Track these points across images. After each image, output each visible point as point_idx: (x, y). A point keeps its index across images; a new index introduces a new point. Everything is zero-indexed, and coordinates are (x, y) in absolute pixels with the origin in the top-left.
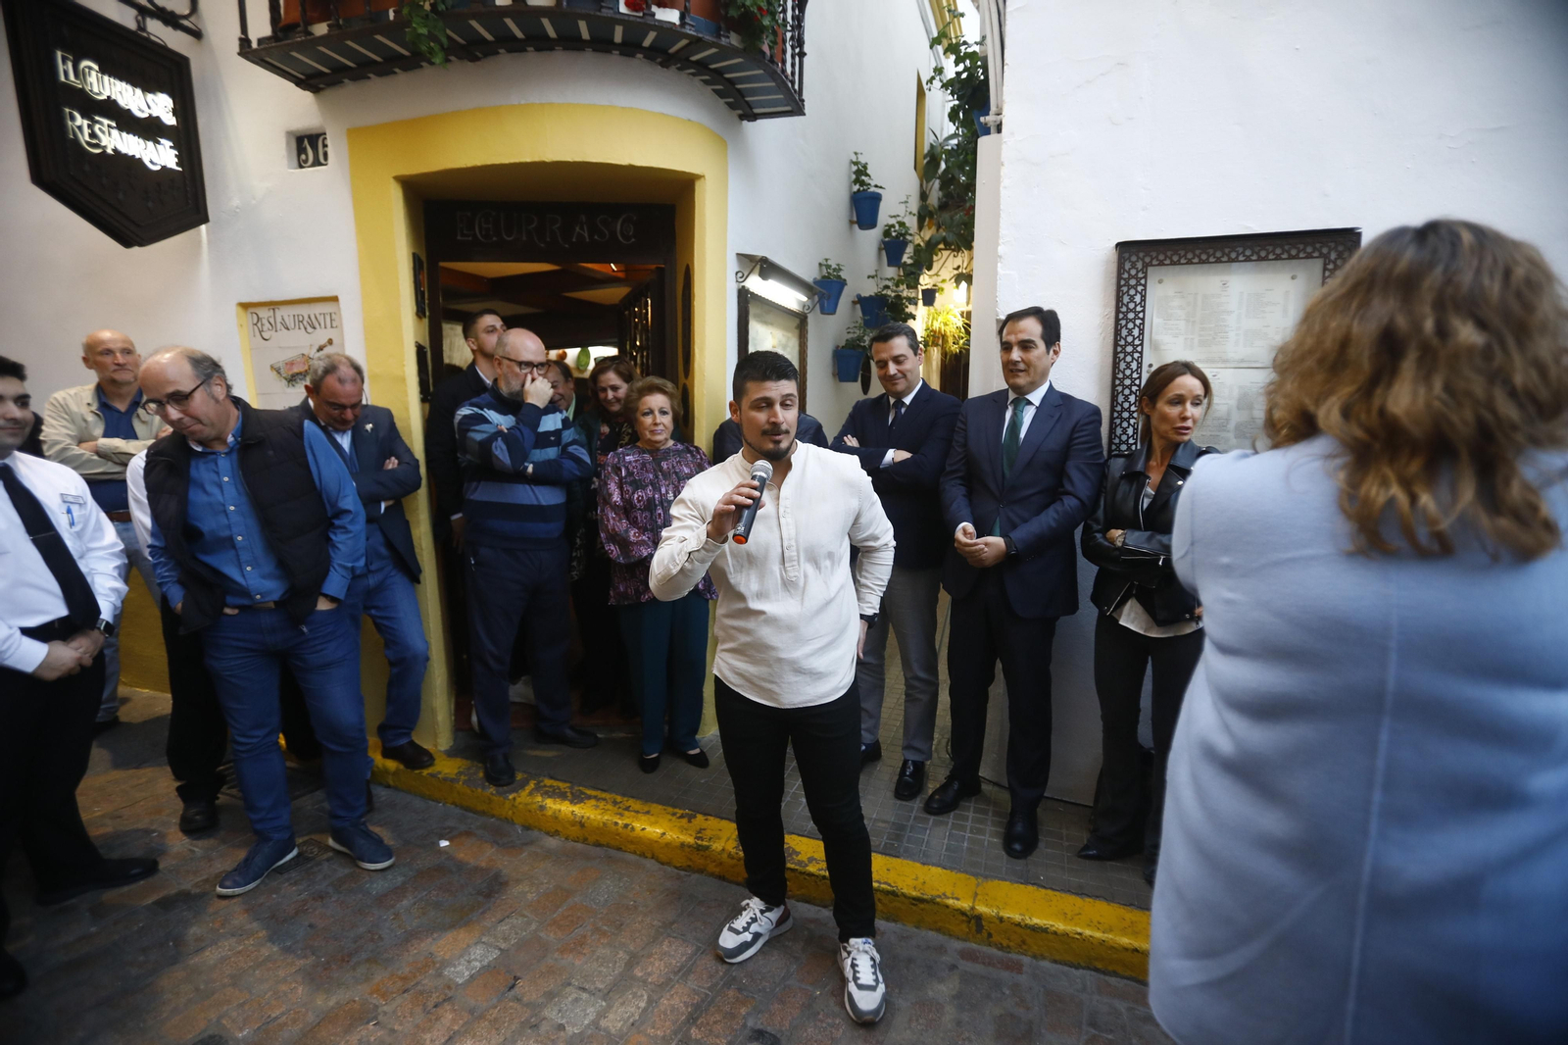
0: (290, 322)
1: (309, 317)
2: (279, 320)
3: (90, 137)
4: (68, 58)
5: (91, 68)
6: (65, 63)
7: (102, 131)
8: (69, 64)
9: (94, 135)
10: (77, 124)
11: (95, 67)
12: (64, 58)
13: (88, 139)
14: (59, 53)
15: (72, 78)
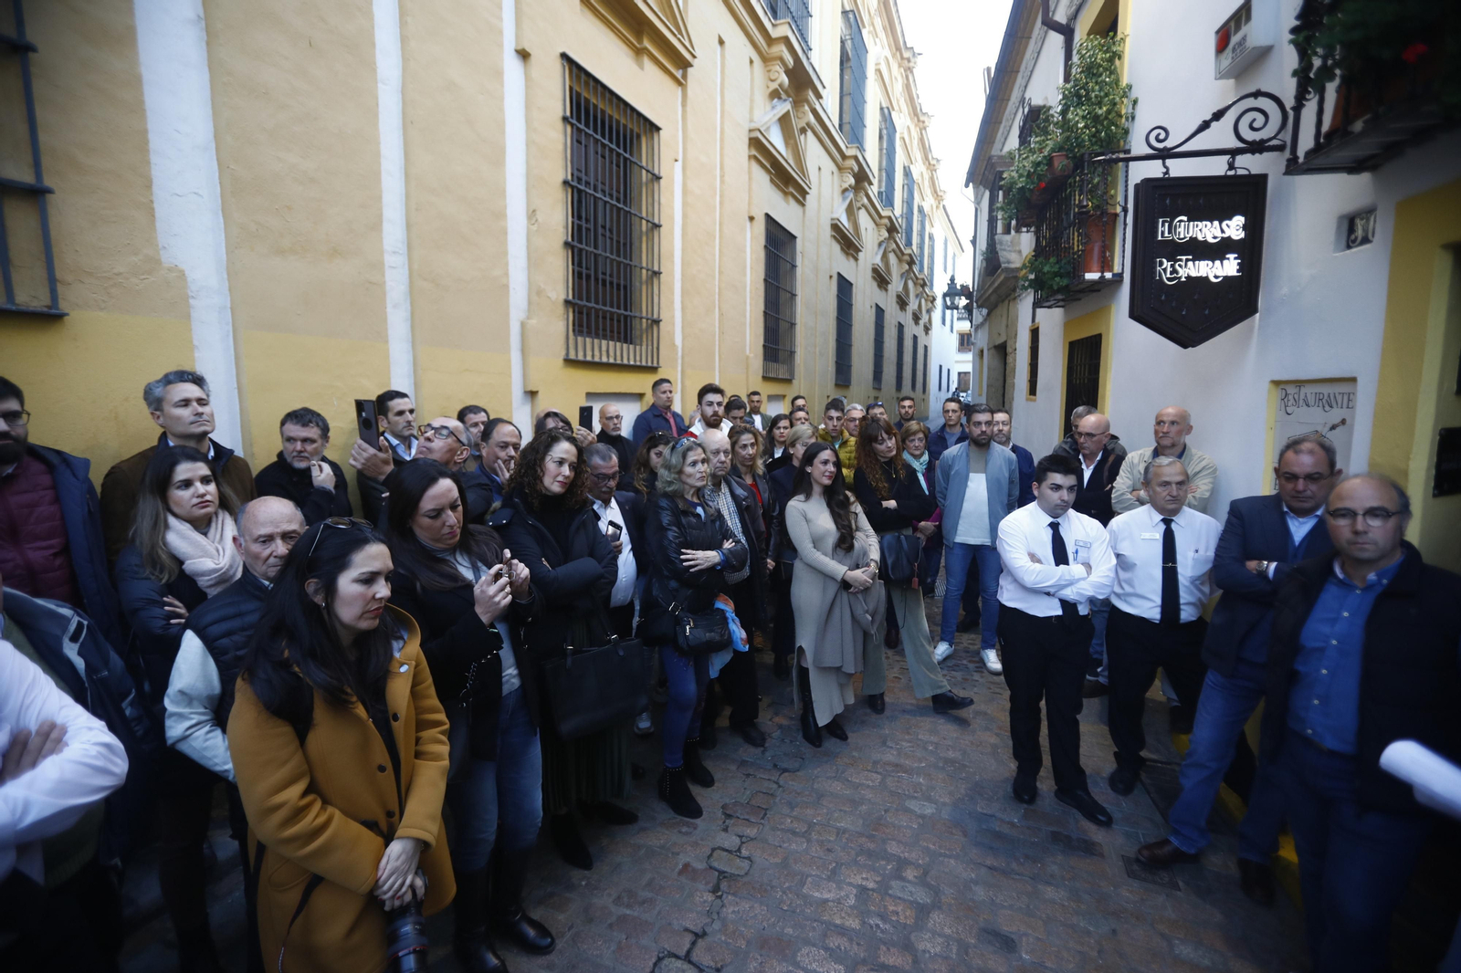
0: (1311, 400)
1: (1329, 396)
2: (1302, 396)
3: (1171, 274)
4: (1167, 221)
5: (1180, 221)
6: (1163, 225)
7: (1180, 266)
8: (1167, 225)
9: (1174, 271)
10: (1163, 267)
11: (1185, 218)
12: (1163, 222)
13: (1168, 276)
14: (1161, 220)
15: (1166, 235)
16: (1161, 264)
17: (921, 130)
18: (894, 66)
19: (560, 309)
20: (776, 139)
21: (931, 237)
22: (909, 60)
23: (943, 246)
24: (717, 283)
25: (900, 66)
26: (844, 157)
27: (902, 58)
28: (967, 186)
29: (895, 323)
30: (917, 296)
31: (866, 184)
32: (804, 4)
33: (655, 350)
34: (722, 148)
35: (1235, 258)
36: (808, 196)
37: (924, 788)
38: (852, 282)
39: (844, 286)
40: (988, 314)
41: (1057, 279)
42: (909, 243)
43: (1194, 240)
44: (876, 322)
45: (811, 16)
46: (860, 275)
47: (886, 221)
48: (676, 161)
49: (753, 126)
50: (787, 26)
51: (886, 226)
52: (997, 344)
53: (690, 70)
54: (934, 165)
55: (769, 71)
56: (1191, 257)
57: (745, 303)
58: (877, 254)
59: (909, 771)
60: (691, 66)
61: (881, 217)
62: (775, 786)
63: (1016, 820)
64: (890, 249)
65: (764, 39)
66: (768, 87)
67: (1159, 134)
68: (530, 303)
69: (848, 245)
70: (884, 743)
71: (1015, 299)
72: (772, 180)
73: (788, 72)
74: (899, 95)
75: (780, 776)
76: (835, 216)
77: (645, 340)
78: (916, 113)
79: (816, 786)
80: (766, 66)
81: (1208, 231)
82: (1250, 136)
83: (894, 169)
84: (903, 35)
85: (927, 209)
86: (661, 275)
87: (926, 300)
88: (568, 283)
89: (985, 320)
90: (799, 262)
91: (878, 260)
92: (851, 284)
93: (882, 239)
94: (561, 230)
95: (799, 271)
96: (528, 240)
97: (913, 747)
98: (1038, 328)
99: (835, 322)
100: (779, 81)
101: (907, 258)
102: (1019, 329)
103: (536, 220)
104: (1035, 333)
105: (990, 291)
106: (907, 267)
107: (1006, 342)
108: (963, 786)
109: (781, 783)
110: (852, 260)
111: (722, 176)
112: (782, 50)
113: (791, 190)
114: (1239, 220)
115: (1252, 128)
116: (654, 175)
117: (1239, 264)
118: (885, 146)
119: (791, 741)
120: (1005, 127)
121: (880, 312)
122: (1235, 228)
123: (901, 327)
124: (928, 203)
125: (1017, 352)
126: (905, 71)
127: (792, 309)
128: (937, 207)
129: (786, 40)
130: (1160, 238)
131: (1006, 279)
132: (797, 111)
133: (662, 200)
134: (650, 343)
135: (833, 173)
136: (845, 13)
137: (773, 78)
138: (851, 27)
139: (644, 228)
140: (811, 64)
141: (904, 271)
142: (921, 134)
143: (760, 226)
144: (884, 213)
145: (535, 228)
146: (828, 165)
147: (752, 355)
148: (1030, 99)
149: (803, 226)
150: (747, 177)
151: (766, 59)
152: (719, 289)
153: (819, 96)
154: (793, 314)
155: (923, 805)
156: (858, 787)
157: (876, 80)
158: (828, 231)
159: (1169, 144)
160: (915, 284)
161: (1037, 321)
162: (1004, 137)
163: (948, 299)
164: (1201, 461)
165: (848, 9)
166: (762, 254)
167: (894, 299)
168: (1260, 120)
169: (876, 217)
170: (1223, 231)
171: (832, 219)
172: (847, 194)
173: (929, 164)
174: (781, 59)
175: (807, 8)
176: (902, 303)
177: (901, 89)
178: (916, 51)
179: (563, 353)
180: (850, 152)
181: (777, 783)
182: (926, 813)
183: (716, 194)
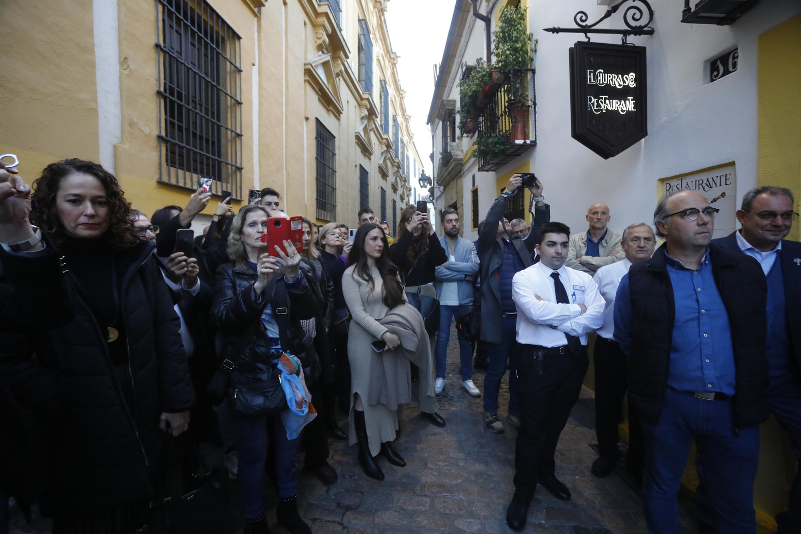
0: (692, 185)
1: (708, 180)
2: (684, 185)
3: (597, 107)
4: (592, 72)
5: (600, 72)
6: (590, 75)
7: (602, 102)
8: (592, 74)
9: (599, 105)
10: (592, 102)
11: (602, 71)
12: (590, 72)
13: (595, 108)
14: (588, 71)
15: (592, 81)
16: (591, 100)
17: (401, 99)
18: (387, 61)
19: (154, 142)
20: (321, 73)
21: (408, 158)
22: (394, 60)
23: (413, 163)
24: (284, 153)
25: (389, 62)
26: (362, 99)
27: (390, 58)
28: (428, 124)
29: (391, 199)
30: (402, 186)
31: (374, 117)
32: (337, 2)
33: (238, 189)
34: (286, 69)
35: (632, 100)
36: (341, 115)
37: (465, 504)
38: (368, 171)
39: (364, 173)
40: (444, 189)
41: (498, 146)
42: (397, 156)
43: (608, 85)
44: (381, 197)
45: (341, 11)
46: (372, 167)
47: (385, 141)
48: (254, 65)
49: (307, 62)
50: (327, 7)
51: (385, 143)
52: (450, 204)
53: (263, 8)
54: (408, 119)
55: (316, 33)
56: (607, 97)
57: (304, 170)
58: (380, 159)
59: (450, 490)
60: (264, 6)
61: (382, 139)
62: (339, 528)
63: (543, 522)
64: (388, 158)
65: (313, 13)
66: (316, 42)
67: (582, 16)
68: (122, 131)
69: (366, 151)
70: (426, 465)
71: (460, 177)
72: (319, 100)
73: (328, 36)
74: (389, 77)
75: (343, 515)
76: (357, 131)
77: (230, 181)
78: (398, 89)
79: (377, 521)
80: (314, 30)
81: (616, 81)
82: (633, 24)
83: (388, 114)
84: (390, 45)
85: (405, 141)
86: (243, 137)
87: (406, 190)
88: (160, 123)
89: (442, 193)
90: (337, 152)
91: (381, 162)
92: (368, 173)
93: (383, 151)
94: (153, 81)
95: (337, 157)
96: (120, 81)
97: (448, 465)
98: (477, 189)
99: (359, 193)
100: (322, 39)
101: (396, 164)
102: (464, 193)
103: (128, 67)
104: (475, 193)
105: (446, 174)
106: (396, 169)
107: (456, 202)
108: (495, 496)
109: (345, 523)
110: (367, 159)
111: (287, 87)
112: (323, 20)
113: (331, 108)
114: (632, 75)
115: (634, 19)
116: (236, 67)
117: (634, 103)
118: (383, 101)
119: (351, 477)
120: (449, 87)
121: (383, 191)
122: (630, 79)
123: (394, 202)
124: (406, 139)
125: (464, 205)
126: (392, 65)
127: (333, 180)
128: (410, 142)
129: (326, 15)
130: (589, 83)
131: (456, 165)
132: (334, 63)
133: (243, 87)
134: (234, 183)
135: (355, 107)
136: (359, 20)
137: (319, 37)
138: (363, 29)
139: (229, 103)
140: (342, 35)
141: (395, 171)
142: (401, 101)
143: (313, 125)
144: (384, 137)
145: (126, 72)
146: (353, 102)
147: (309, 204)
148: (466, 62)
149: (339, 133)
150: (303, 92)
151: (314, 25)
152: (286, 158)
153: (347, 57)
154: (334, 183)
155: (470, 522)
156: (413, 515)
157: (377, 65)
158: (354, 140)
159: (589, 22)
160: (401, 180)
161: (476, 185)
162: (448, 92)
163: (421, 182)
164: (617, 237)
165: (361, 18)
166: (314, 142)
167: (391, 186)
168: (638, 16)
169: (380, 138)
170: (624, 82)
171: (356, 133)
172: (364, 120)
173: (405, 118)
174: (324, 26)
175: (339, 5)
176: (395, 189)
177: (390, 74)
178: (398, 55)
179: (157, 177)
180: (365, 96)
181: (341, 524)
182: (473, 530)
183: (283, 96)
